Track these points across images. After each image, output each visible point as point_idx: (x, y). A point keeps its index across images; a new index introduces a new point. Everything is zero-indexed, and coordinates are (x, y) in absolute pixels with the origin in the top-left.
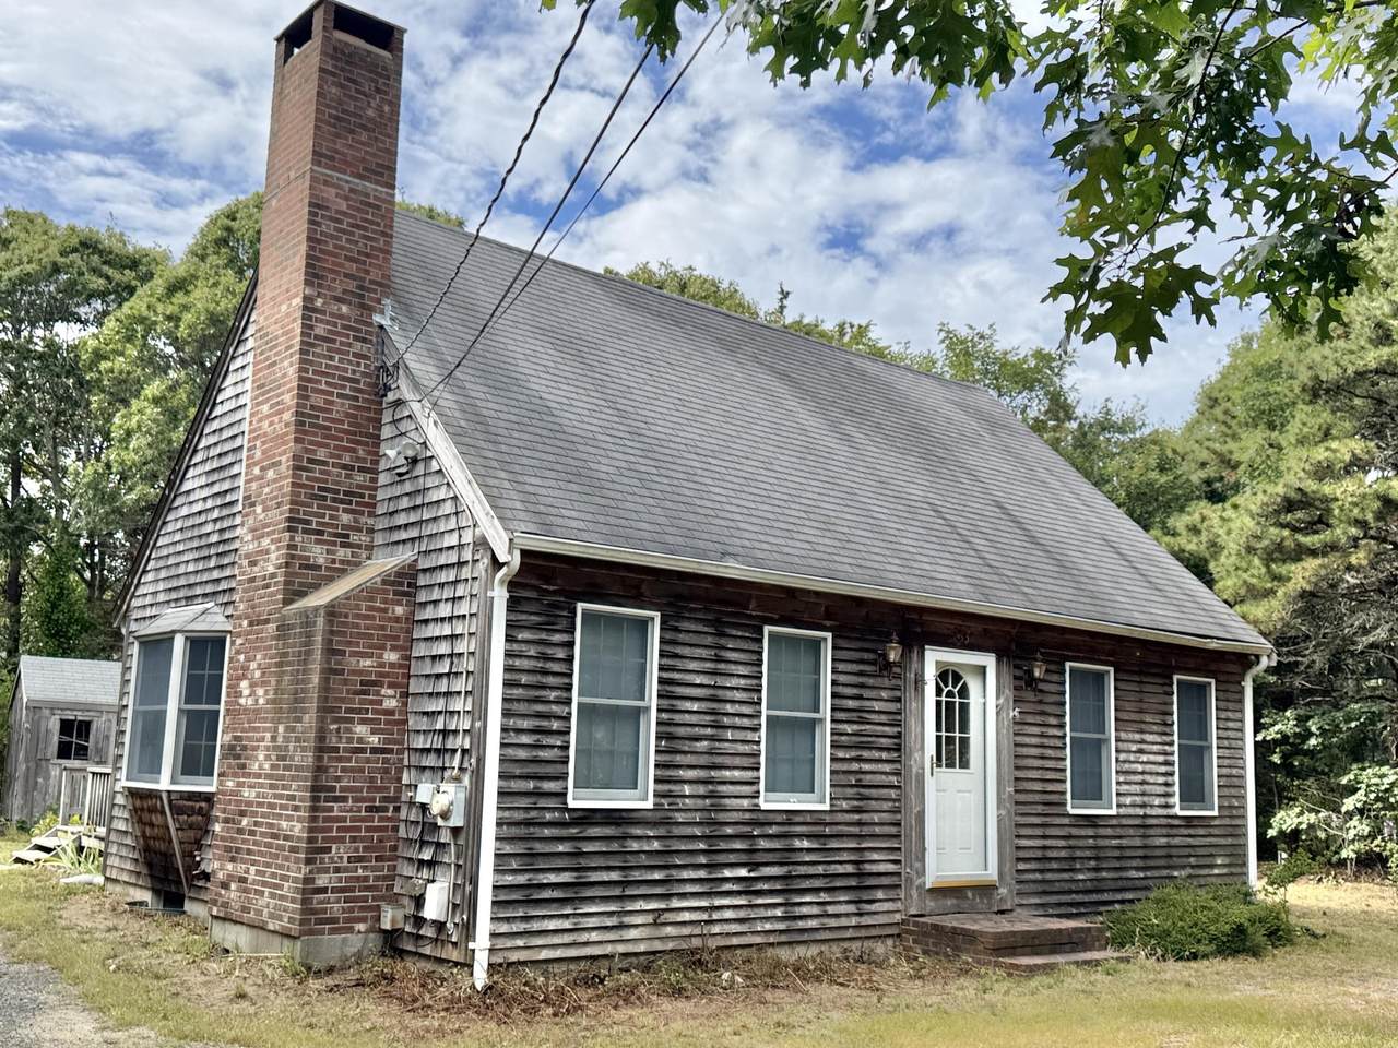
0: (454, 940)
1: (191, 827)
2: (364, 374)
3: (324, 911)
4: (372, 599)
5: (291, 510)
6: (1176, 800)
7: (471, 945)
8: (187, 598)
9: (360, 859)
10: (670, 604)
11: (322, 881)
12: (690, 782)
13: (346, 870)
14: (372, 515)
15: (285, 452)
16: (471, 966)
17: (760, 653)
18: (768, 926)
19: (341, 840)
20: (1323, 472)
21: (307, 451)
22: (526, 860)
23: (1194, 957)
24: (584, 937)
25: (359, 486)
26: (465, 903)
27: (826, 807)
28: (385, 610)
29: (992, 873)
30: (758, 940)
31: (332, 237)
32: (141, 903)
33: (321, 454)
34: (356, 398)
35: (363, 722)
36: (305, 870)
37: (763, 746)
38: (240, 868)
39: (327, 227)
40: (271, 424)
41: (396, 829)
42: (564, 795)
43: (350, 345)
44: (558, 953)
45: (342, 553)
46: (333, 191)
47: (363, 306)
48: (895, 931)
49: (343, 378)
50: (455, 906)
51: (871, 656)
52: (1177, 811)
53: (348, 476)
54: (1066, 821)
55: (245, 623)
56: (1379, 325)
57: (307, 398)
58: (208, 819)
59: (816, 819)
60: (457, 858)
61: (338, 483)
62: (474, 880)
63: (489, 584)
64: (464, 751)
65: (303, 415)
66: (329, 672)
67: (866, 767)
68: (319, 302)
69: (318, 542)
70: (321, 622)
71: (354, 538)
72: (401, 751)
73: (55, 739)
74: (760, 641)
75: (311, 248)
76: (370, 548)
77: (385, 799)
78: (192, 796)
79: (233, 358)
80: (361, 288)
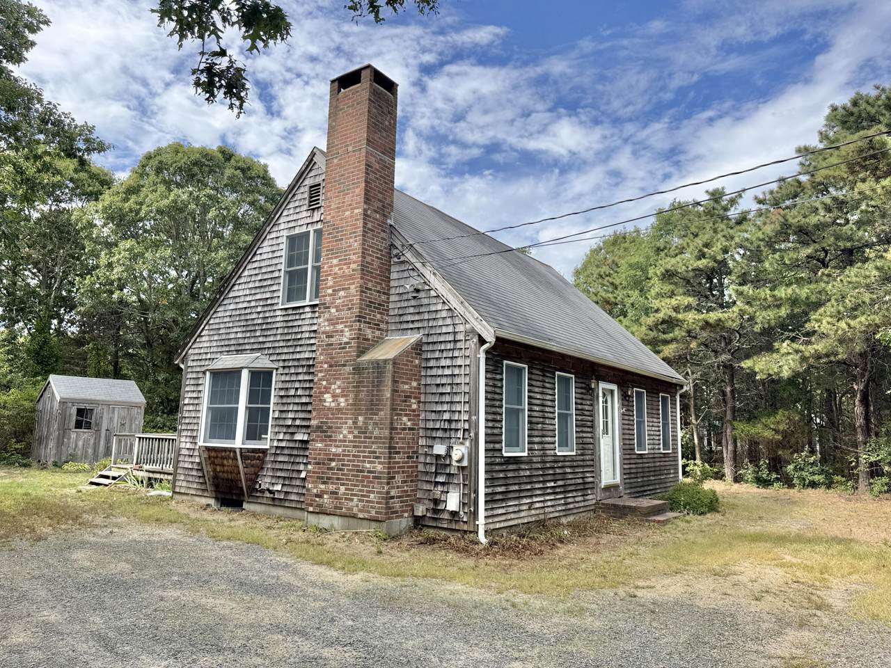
0: (465, 520)
1: (252, 466)
2: (385, 248)
3: (393, 507)
4: (408, 356)
5: (360, 312)
6: (661, 446)
7: (477, 523)
8: (237, 351)
9: (405, 482)
10: (529, 362)
11: (392, 493)
12: (537, 443)
13: (401, 487)
14: (388, 315)
15: (353, 283)
16: (477, 533)
17: (554, 384)
18: (560, 508)
19: (398, 472)
20: (676, 309)
21: (365, 283)
22: (491, 481)
23: (702, 513)
24: (509, 517)
25: (383, 301)
26: (469, 502)
27: (574, 453)
28: (412, 362)
29: (618, 480)
30: (557, 514)
31: (374, 181)
32: (208, 505)
33: (370, 285)
34: (382, 259)
35: (406, 415)
36: (386, 488)
37: (557, 426)
38: (331, 487)
39: (372, 176)
40: (340, 269)
41: (417, 467)
42: (501, 450)
43: (379, 233)
44: (502, 525)
45: (378, 333)
46: (374, 159)
47: (384, 215)
48: (593, 508)
49: (378, 249)
50: (464, 504)
51: (584, 385)
52: (662, 451)
53: (379, 296)
54: (635, 456)
55: (326, 366)
56: (700, 251)
57: (365, 258)
58: (263, 461)
59: (571, 459)
60: (464, 481)
61: (376, 299)
62: (476, 492)
63: (477, 352)
64: (464, 430)
65: (364, 266)
66: (394, 391)
67: (584, 435)
68: (369, 212)
69: (369, 328)
70: (390, 367)
71: (382, 326)
72: (418, 429)
73: (74, 418)
74: (554, 378)
75: (366, 186)
76: (387, 331)
77: (413, 452)
78: (254, 451)
79: (269, 232)
80: (383, 206)
